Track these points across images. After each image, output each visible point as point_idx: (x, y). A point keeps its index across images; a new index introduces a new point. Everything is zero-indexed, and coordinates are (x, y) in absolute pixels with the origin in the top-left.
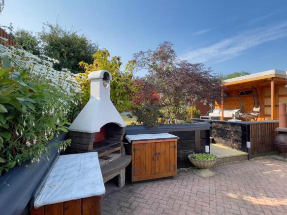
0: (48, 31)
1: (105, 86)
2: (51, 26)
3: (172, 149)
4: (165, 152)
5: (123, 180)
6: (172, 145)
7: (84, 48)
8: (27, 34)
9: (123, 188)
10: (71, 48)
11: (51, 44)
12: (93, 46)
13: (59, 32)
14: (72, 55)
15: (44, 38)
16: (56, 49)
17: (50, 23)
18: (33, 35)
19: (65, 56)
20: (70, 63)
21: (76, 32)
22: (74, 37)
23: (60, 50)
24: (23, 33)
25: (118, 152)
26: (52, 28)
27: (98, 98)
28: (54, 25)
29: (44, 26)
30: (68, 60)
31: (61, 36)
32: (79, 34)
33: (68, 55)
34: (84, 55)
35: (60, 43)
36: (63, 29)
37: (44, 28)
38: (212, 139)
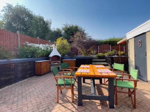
2: (64, 25)
11: (65, 31)
18: (60, 29)
38: (108, 64)
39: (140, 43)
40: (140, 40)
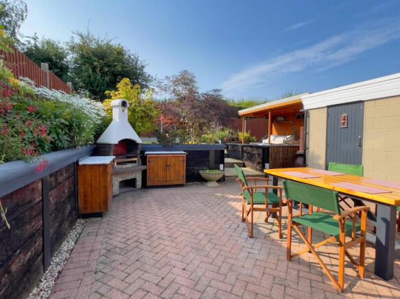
0: (78, 40)
1: (123, 111)
2: (81, 35)
3: (181, 163)
4: (174, 165)
5: (139, 183)
6: (181, 159)
7: (121, 61)
8: (53, 44)
9: (139, 189)
10: (105, 61)
11: (82, 56)
12: (132, 57)
13: (92, 41)
14: (106, 70)
15: (73, 48)
16: (88, 62)
17: (80, 31)
18: (61, 45)
19: (98, 72)
20: (104, 80)
21: (111, 41)
22: (109, 47)
23: (92, 64)
24: (48, 43)
25: (135, 162)
26: (82, 37)
27: (118, 121)
28: (85, 34)
29: (74, 35)
30: (102, 76)
31: (93, 46)
32: (115, 43)
33: (101, 69)
34: (120, 70)
35: (91, 55)
36: (96, 38)
37: (72, 37)
38: (244, 164)
39: (344, 120)
40: (345, 114)
